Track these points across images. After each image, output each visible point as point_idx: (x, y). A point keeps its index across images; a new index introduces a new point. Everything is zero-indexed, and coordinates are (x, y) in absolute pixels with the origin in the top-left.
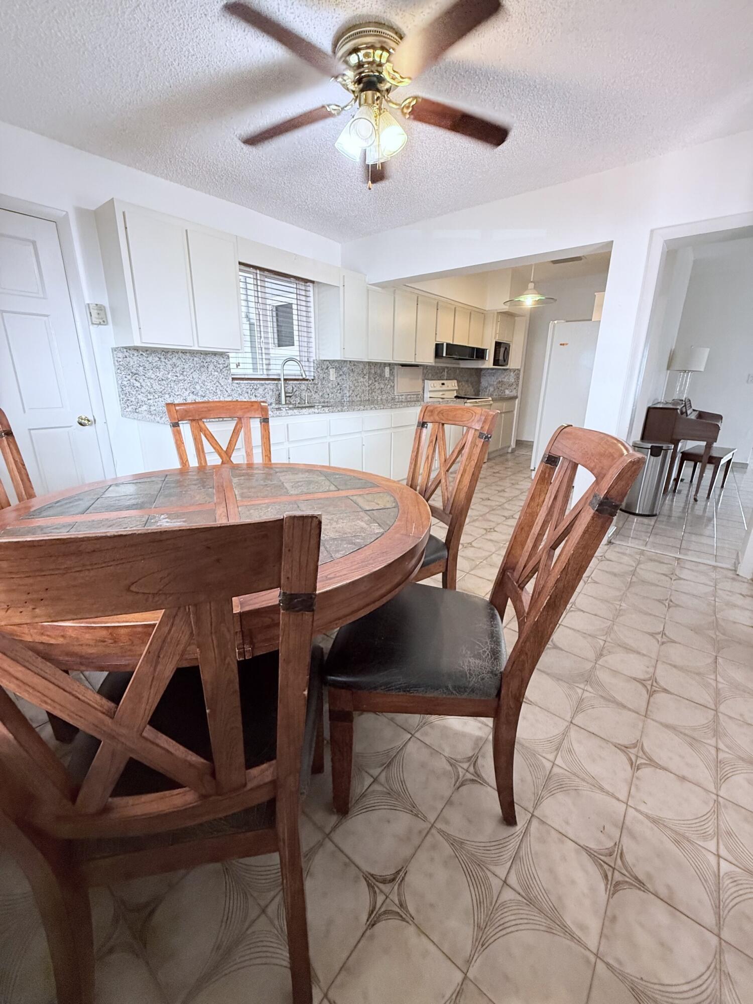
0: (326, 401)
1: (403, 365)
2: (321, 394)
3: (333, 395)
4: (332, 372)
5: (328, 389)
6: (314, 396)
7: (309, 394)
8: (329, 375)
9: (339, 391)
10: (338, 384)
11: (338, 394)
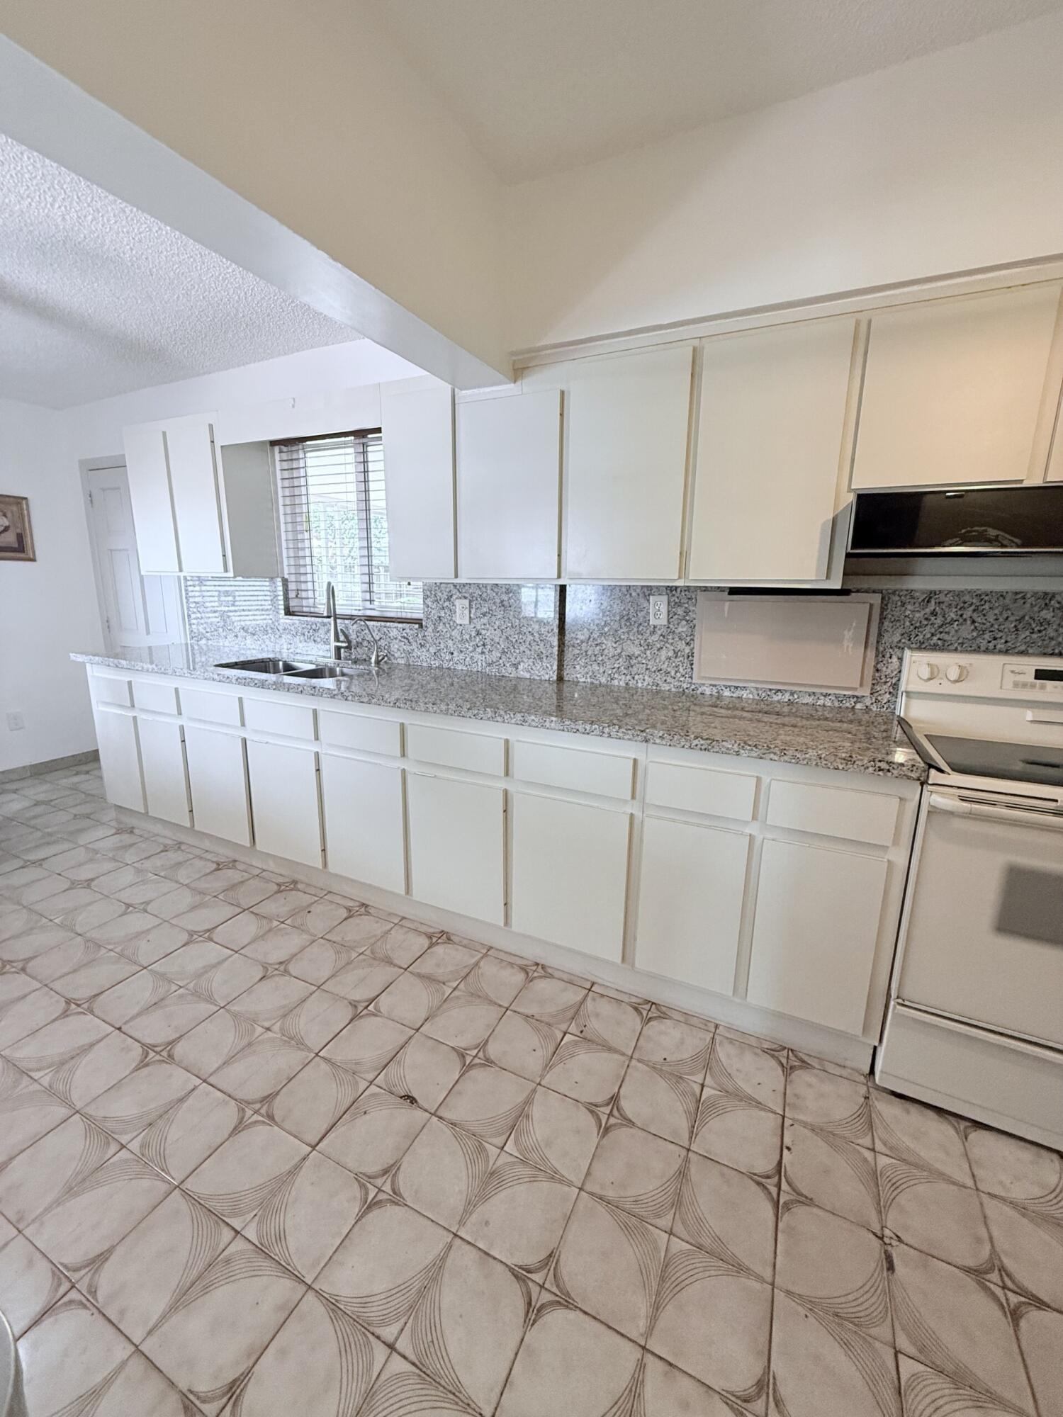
0: (445, 665)
1: (734, 591)
2: (432, 650)
3: (462, 656)
4: (460, 605)
5: (450, 643)
6: (417, 653)
7: (408, 648)
8: (453, 612)
9: (479, 650)
10: (478, 633)
11: (477, 656)
